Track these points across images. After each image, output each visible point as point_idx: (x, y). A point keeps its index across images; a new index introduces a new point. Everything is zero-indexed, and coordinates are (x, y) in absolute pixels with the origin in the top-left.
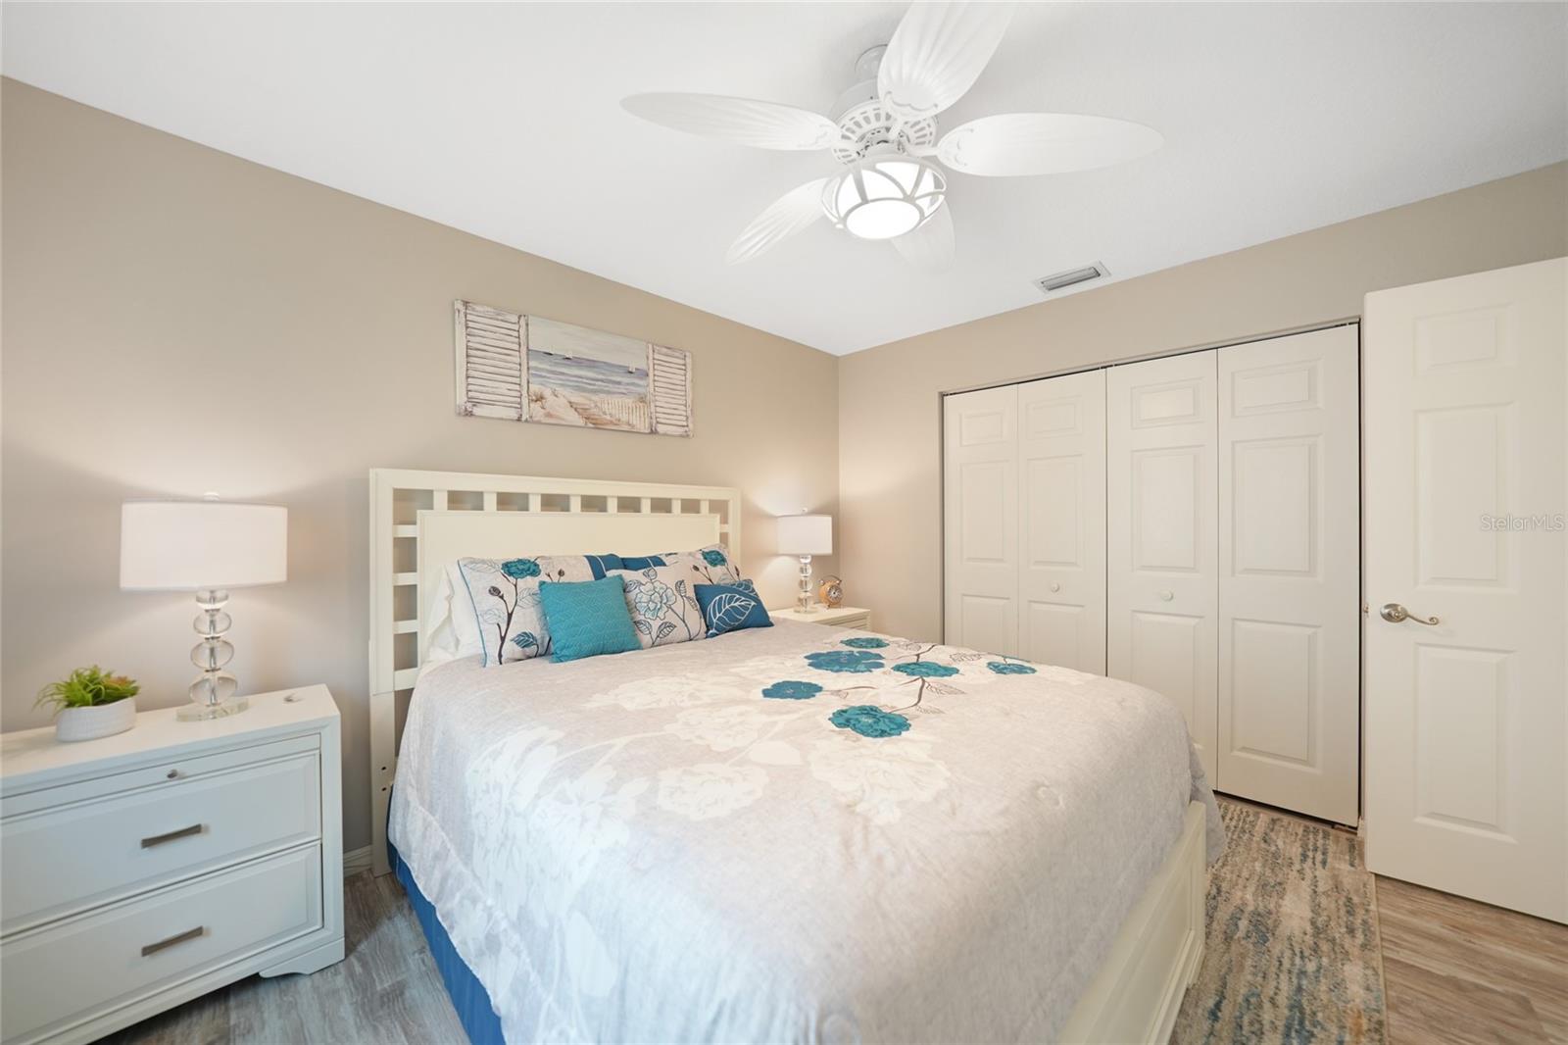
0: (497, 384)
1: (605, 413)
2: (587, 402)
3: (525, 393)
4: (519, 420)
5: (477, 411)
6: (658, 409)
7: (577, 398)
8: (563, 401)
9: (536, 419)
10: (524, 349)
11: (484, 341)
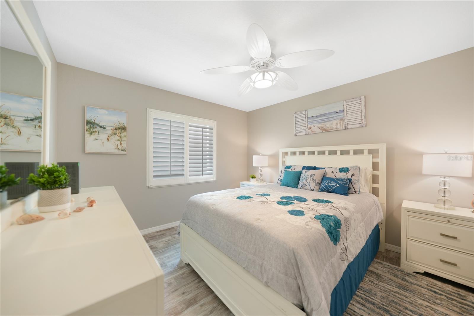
0: (301, 128)
1: (328, 127)
2: (323, 125)
3: (307, 128)
4: (306, 134)
5: (297, 135)
6: (348, 121)
7: (320, 125)
8: (316, 127)
9: (309, 133)
10: (307, 118)
11: (299, 119)
